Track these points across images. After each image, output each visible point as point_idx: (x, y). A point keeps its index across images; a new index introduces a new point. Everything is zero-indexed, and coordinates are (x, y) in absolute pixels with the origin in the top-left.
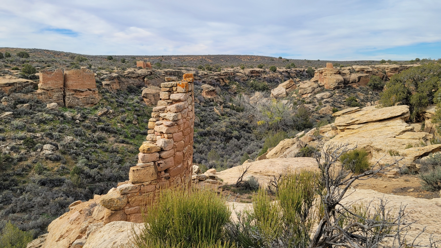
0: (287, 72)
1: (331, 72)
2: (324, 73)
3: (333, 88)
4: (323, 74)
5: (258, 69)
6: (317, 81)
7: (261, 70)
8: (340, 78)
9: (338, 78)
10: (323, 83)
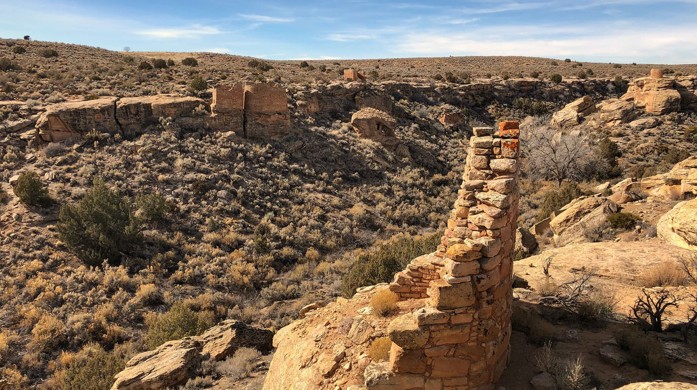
0: (579, 83)
1: (659, 85)
2: (645, 86)
3: (661, 110)
4: (644, 88)
5: (531, 80)
6: (632, 99)
7: (536, 80)
8: (675, 94)
9: (670, 94)
10: (642, 102)
